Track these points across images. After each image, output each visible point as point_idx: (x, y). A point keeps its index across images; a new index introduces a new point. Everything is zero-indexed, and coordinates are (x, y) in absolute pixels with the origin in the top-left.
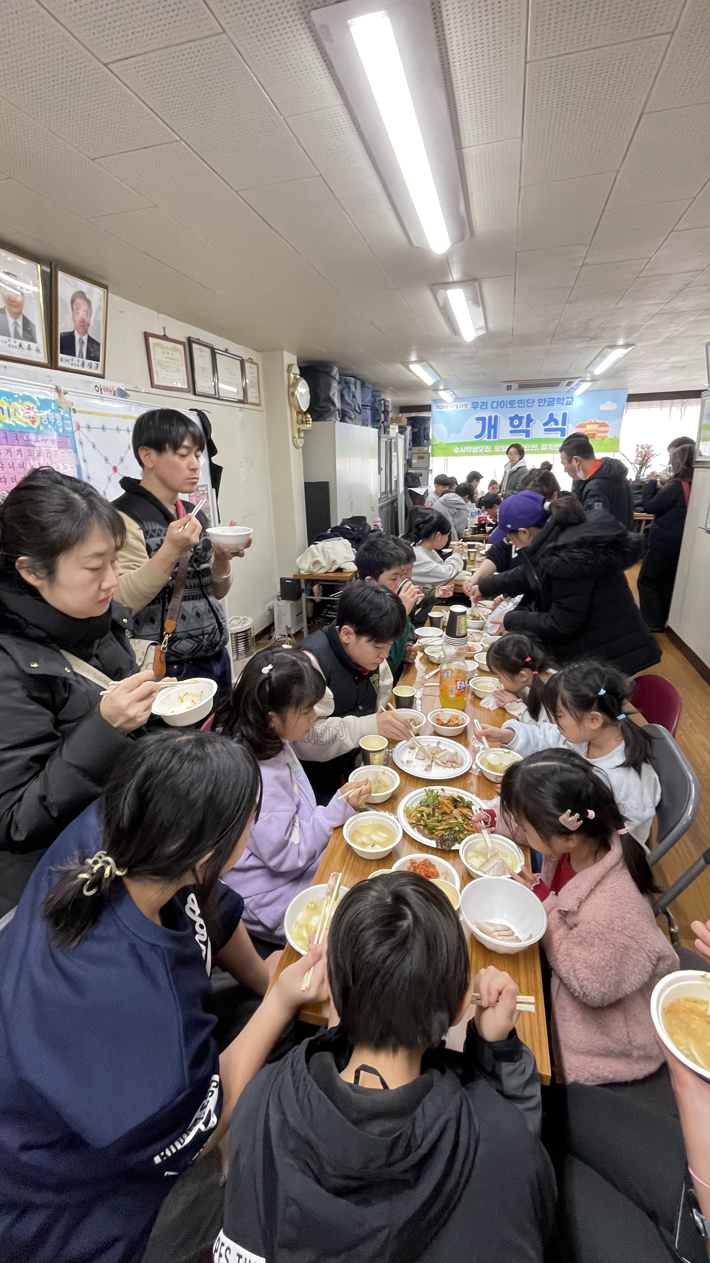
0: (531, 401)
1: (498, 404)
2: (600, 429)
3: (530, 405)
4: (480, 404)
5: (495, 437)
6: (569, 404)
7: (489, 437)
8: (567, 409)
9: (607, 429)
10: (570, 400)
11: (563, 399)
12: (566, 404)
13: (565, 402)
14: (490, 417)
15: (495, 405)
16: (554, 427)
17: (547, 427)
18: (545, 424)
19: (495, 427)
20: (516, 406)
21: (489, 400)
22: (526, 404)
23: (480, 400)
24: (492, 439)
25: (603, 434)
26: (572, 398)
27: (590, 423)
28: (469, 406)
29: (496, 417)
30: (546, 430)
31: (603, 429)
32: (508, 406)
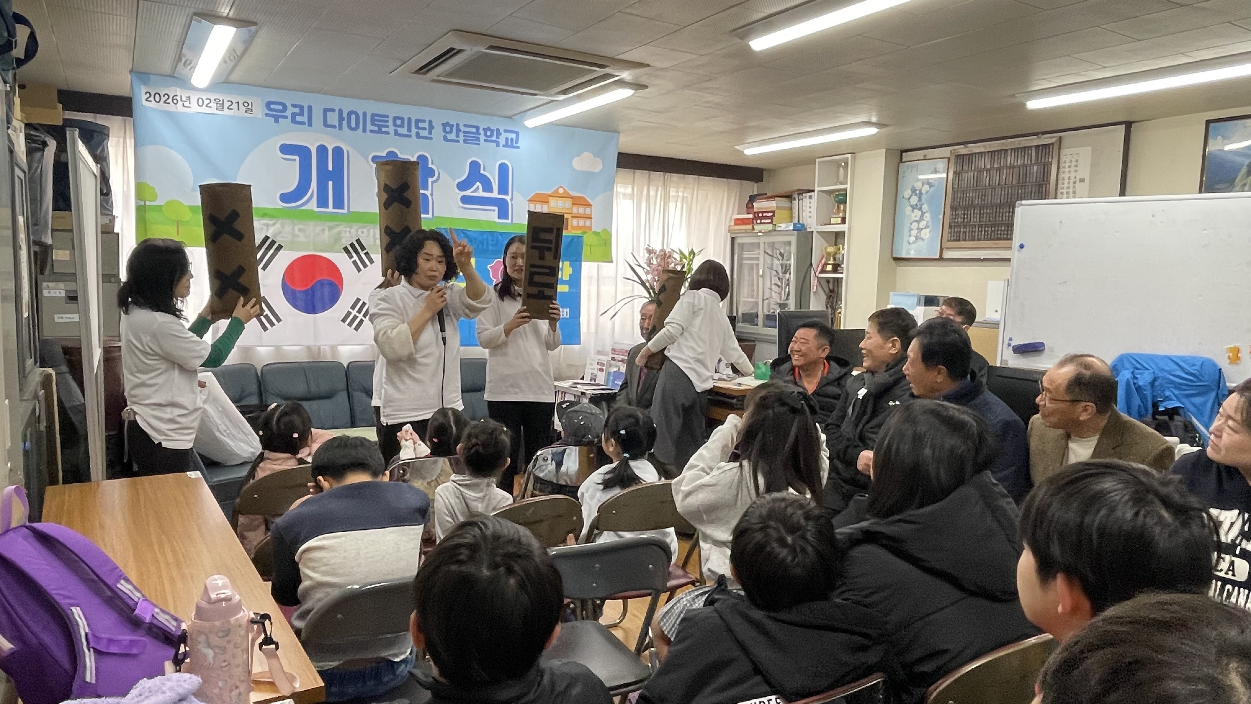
0: (426, 125)
1: (341, 119)
2: (575, 210)
3: (424, 133)
4: (290, 111)
5: (339, 203)
6: (510, 144)
7: (322, 202)
8: (506, 156)
9: (588, 210)
10: (514, 136)
11: (499, 134)
12: (506, 146)
13: (502, 141)
14: (322, 150)
15: (333, 118)
16: (481, 193)
17: (468, 193)
18: (462, 186)
19: (338, 176)
20: (391, 129)
21: (318, 103)
22: (414, 130)
23: (289, 98)
24: (331, 209)
25: (581, 223)
26: (517, 133)
27: (556, 195)
28: (259, 111)
29: (338, 152)
30: (465, 200)
31: (582, 210)
32: (369, 127)
